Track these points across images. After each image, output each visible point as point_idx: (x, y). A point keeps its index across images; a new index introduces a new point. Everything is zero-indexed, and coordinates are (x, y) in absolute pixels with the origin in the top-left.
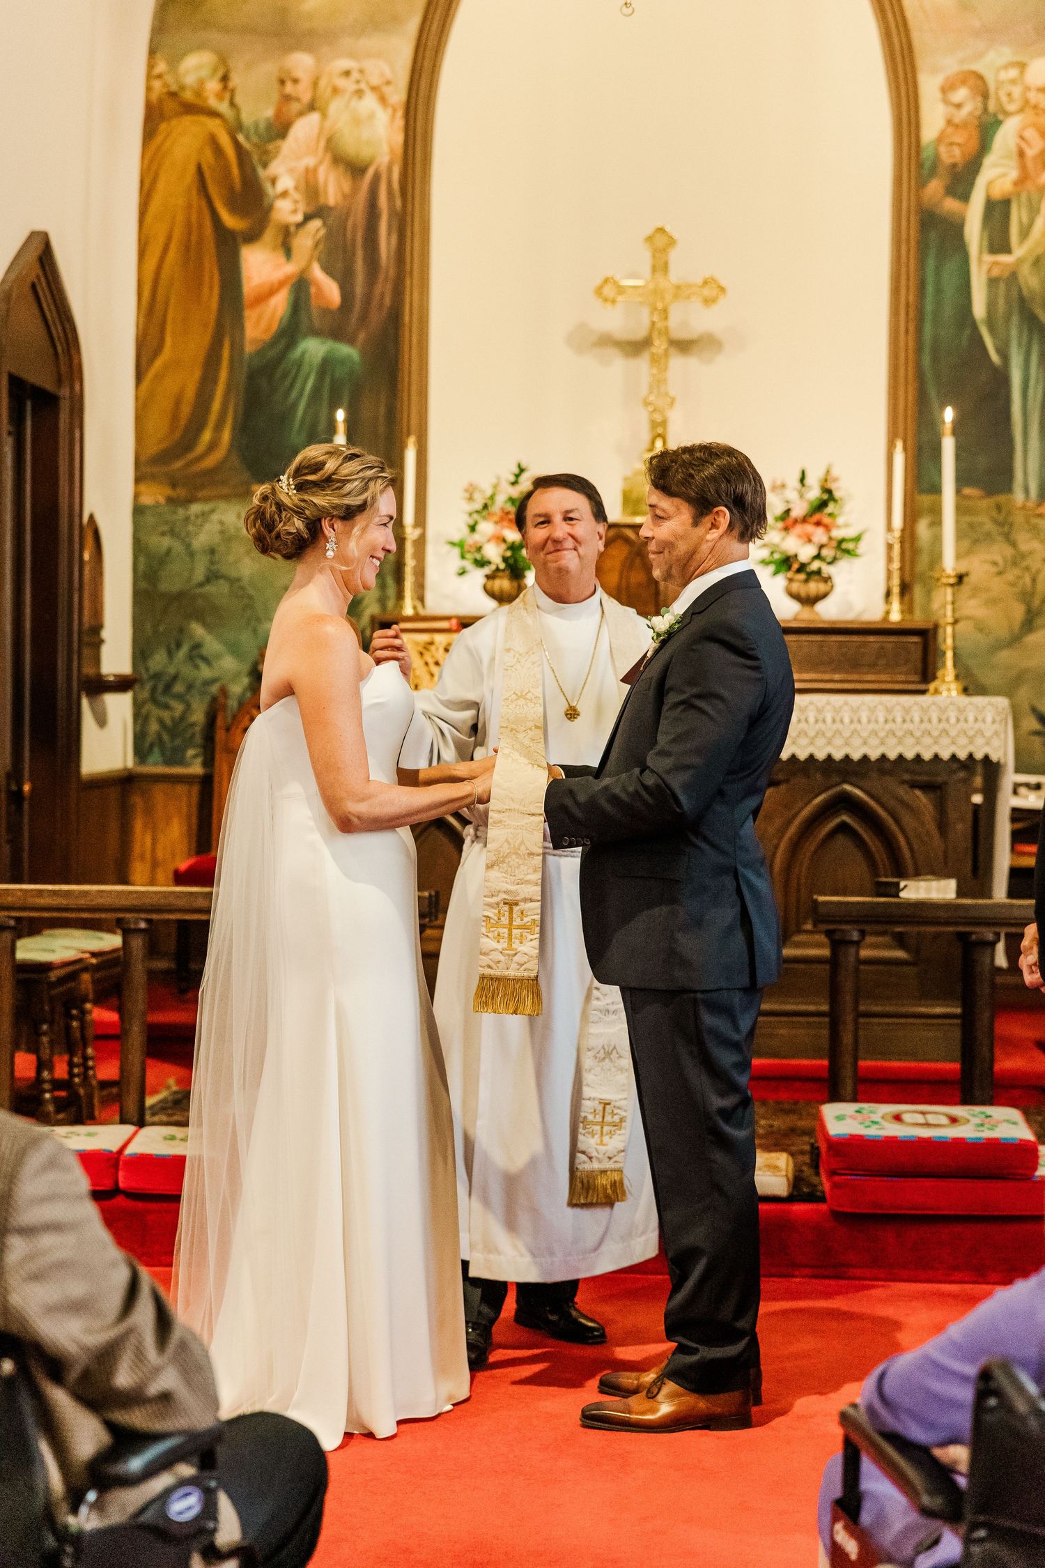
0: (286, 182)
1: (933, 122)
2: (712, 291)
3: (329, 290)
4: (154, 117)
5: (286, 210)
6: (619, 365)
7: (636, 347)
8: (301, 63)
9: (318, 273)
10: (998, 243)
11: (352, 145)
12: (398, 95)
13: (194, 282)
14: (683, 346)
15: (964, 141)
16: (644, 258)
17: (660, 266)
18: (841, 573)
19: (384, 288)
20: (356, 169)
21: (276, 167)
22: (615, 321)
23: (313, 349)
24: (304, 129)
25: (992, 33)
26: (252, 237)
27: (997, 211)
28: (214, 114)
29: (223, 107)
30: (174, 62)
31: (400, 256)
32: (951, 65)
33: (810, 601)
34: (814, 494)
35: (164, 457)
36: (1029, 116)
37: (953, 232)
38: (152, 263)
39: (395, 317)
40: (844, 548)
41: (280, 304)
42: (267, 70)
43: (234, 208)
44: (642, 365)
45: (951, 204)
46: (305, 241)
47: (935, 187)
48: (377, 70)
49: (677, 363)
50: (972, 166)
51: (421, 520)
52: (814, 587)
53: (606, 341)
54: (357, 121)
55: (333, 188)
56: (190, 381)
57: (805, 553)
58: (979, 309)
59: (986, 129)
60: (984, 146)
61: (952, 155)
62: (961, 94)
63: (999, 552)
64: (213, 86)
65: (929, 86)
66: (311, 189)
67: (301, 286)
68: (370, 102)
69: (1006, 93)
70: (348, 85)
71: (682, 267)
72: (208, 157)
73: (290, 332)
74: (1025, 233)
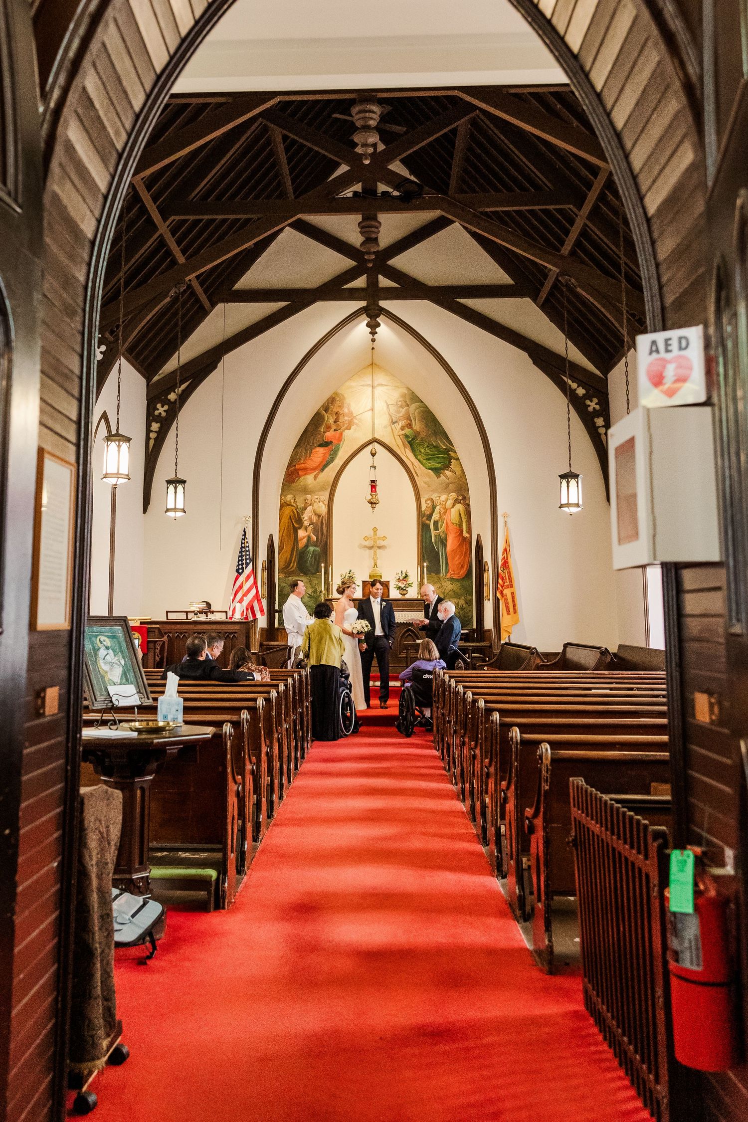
0: (306, 518)
1: (424, 507)
2: (384, 538)
3: (315, 538)
4: (282, 507)
5: (306, 523)
6: (368, 551)
7: (371, 548)
8: (309, 497)
9: (312, 534)
10: (436, 529)
11: (318, 511)
12: (326, 502)
13: (289, 536)
14: (379, 547)
15: (430, 510)
16: (372, 533)
17: (375, 534)
18: (409, 589)
19: (324, 537)
20: (319, 516)
21: (304, 516)
22: (367, 543)
23: (311, 548)
24: (309, 508)
25: (434, 491)
26: (300, 528)
27: (436, 523)
28: (293, 506)
29: (294, 505)
30: (285, 496)
31: (327, 531)
32: (427, 497)
33: (404, 595)
34: (404, 575)
35: (283, 569)
36: (441, 506)
37: (429, 526)
38: (281, 533)
39: (326, 543)
40: (410, 585)
41: (305, 540)
42: (302, 498)
43: (297, 523)
44: (372, 551)
45: (428, 522)
46: (310, 529)
47: (425, 518)
48: (322, 498)
49: (378, 551)
50: (431, 515)
51: (332, 581)
52: (404, 592)
53: (365, 547)
54: (319, 507)
55: (315, 519)
56: (288, 555)
57: (403, 586)
58: (433, 541)
59: (434, 508)
60: (433, 511)
61: (427, 513)
62: (429, 502)
63: (438, 585)
64: (293, 501)
65: (423, 501)
66: (310, 519)
67: (309, 537)
68: (321, 503)
69: (437, 502)
70: (317, 500)
71: (380, 533)
72: (292, 513)
73: (307, 546)
74: (441, 527)
